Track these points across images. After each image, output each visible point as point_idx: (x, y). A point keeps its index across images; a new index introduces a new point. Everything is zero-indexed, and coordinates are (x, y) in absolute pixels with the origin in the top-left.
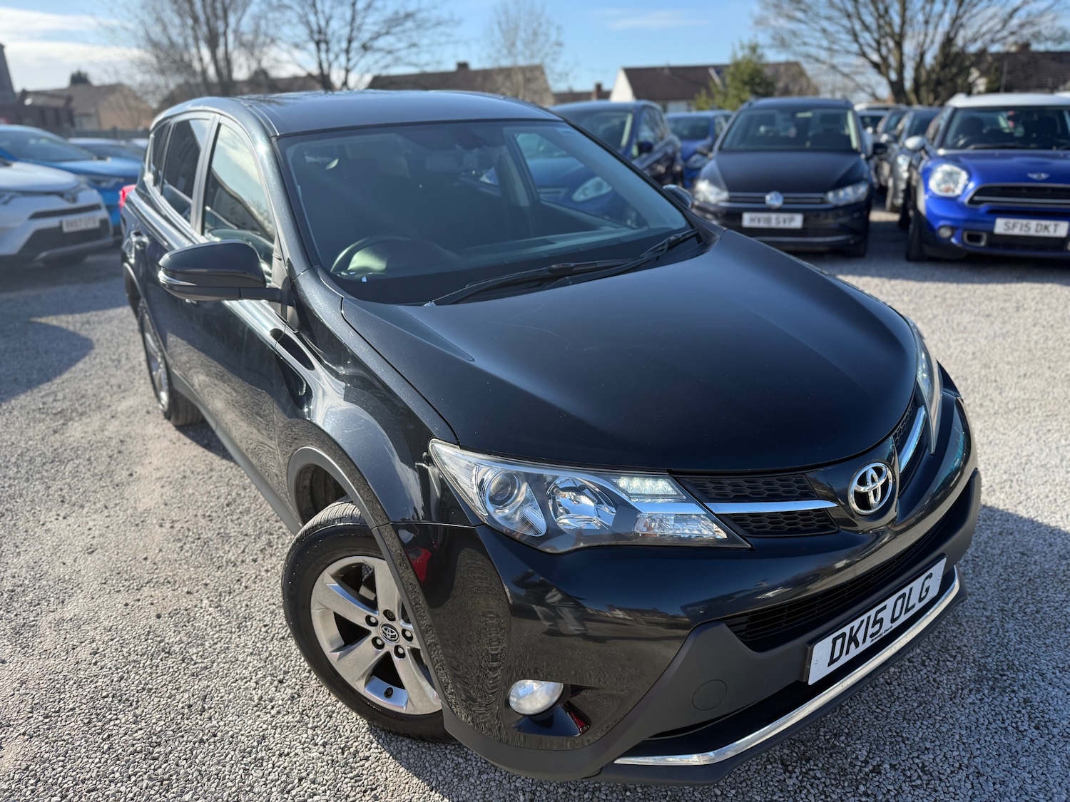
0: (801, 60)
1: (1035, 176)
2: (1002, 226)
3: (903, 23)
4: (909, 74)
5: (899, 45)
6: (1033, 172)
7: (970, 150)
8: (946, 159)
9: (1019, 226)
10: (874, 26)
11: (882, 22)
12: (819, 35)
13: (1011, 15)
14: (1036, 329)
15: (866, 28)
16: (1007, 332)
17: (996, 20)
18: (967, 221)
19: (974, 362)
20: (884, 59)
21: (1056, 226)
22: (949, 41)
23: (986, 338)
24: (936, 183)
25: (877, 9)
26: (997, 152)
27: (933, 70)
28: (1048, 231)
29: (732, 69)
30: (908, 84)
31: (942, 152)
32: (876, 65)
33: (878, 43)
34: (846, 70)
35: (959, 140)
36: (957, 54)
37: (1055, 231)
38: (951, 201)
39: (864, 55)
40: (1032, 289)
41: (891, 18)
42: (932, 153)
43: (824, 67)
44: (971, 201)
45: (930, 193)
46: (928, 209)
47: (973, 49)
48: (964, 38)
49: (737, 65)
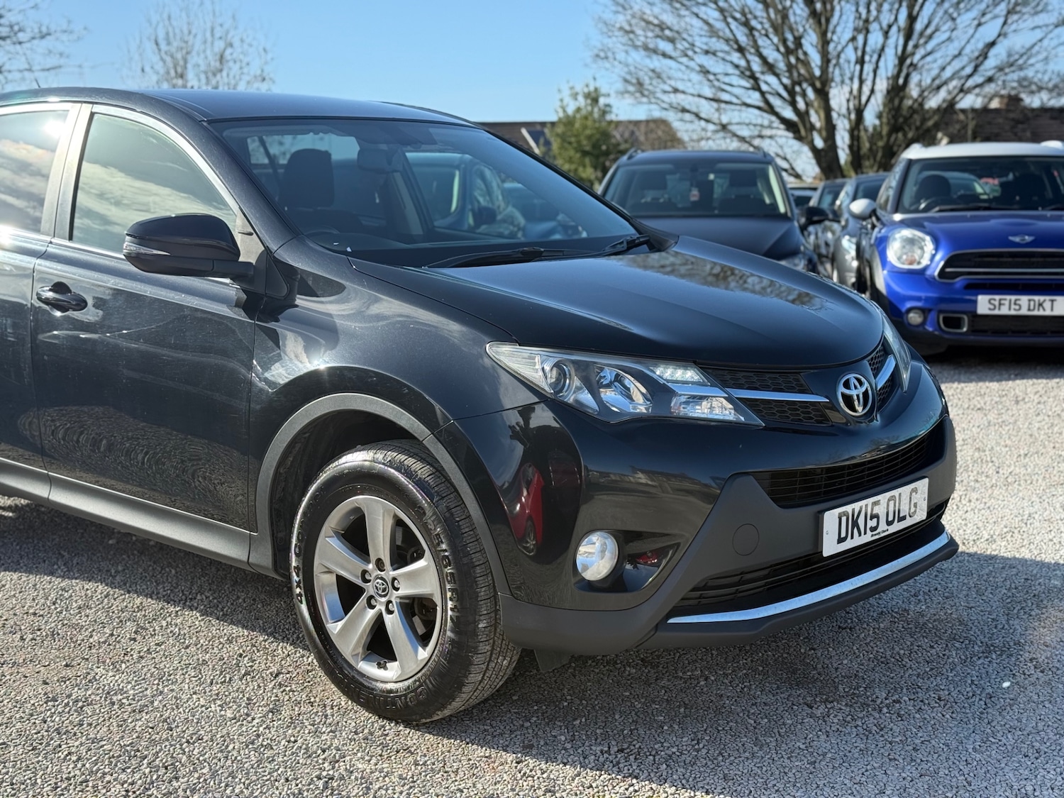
0: (671, 117)
1: (1017, 239)
2: (985, 304)
3: (826, 60)
4: (842, 139)
5: (823, 94)
6: (1015, 235)
7: (933, 213)
8: (905, 224)
9: (1007, 303)
10: (782, 66)
11: (793, 60)
12: (696, 77)
13: (984, 55)
14: (1039, 418)
15: (770, 68)
16: (1003, 422)
17: (964, 60)
18: (941, 300)
19: (965, 447)
20: (803, 116)
21: (1052, 301)
22: (896, 91)
23: (978, 427)
24: (894, 252)
25: (784, 41)
26: (969, 214)
27: (877, 134)
28: (1044, 310)
29: (560, 130)
30: (843, 156)
31: (898, 217)
32: (789, 125)
33: (792, 93)
34: (745, 132)
35: (920, 204)
36: (912, 111)
37: (1052, 310)
38: (916, 276)
39: (771, 109)
40: (1033, 384)
41: (805, 54)
42: (884, 219)
43: (711, 127)
44: (942, 273)
45: (888, 267)
46: (888, 286)
47: (933, 102)
48: (919, 84)
49: (568, 122)
